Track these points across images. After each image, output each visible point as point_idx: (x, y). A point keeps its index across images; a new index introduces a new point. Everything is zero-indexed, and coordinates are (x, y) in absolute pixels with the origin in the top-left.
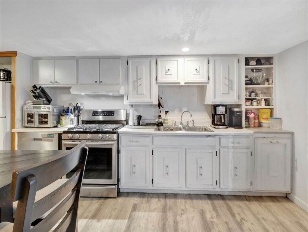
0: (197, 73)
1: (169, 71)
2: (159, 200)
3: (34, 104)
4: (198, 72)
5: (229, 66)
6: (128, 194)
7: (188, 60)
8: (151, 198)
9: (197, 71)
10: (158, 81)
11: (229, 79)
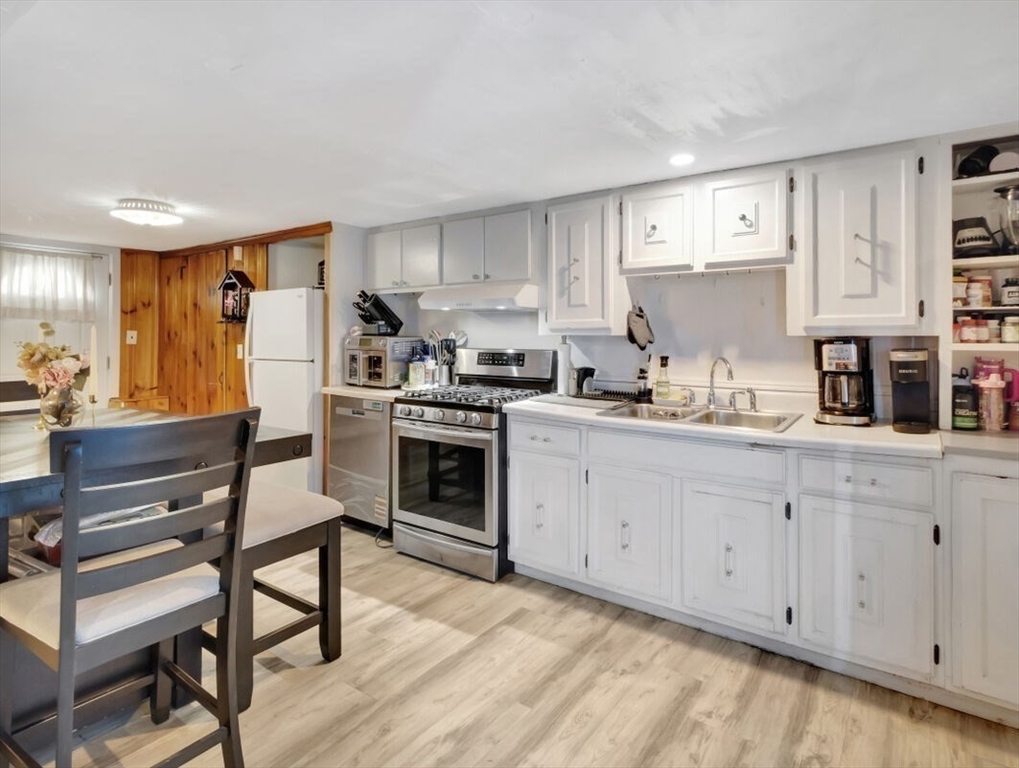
0: (748, 230)
1: (657, 231)
2: (592, 619)
3: (364, 335)
4: (750, 226)
5: (874, 192)
6: (531, 582)
7: (715, 190)
8: (578, 607)
9: (748, 223)
10: (626, 266)
11: (874, 244)
